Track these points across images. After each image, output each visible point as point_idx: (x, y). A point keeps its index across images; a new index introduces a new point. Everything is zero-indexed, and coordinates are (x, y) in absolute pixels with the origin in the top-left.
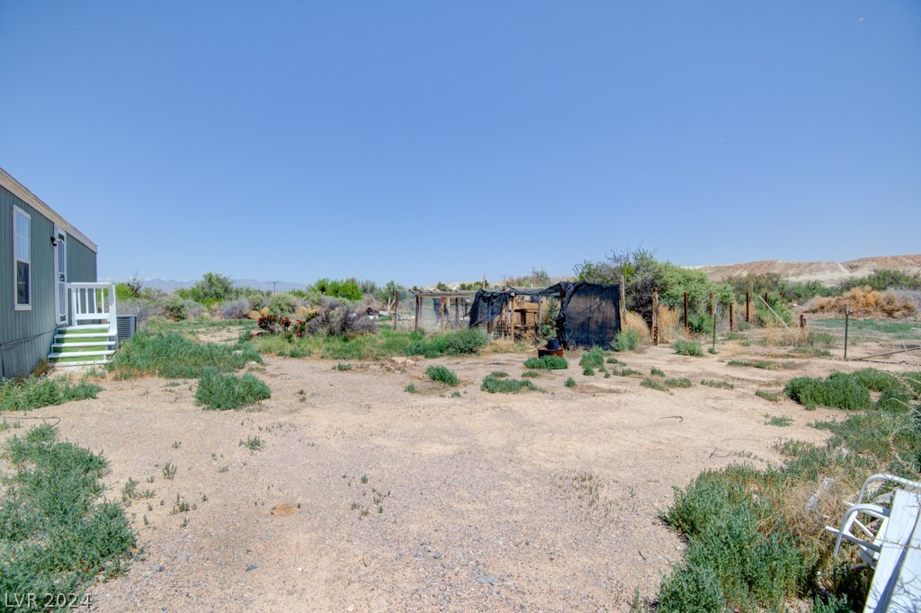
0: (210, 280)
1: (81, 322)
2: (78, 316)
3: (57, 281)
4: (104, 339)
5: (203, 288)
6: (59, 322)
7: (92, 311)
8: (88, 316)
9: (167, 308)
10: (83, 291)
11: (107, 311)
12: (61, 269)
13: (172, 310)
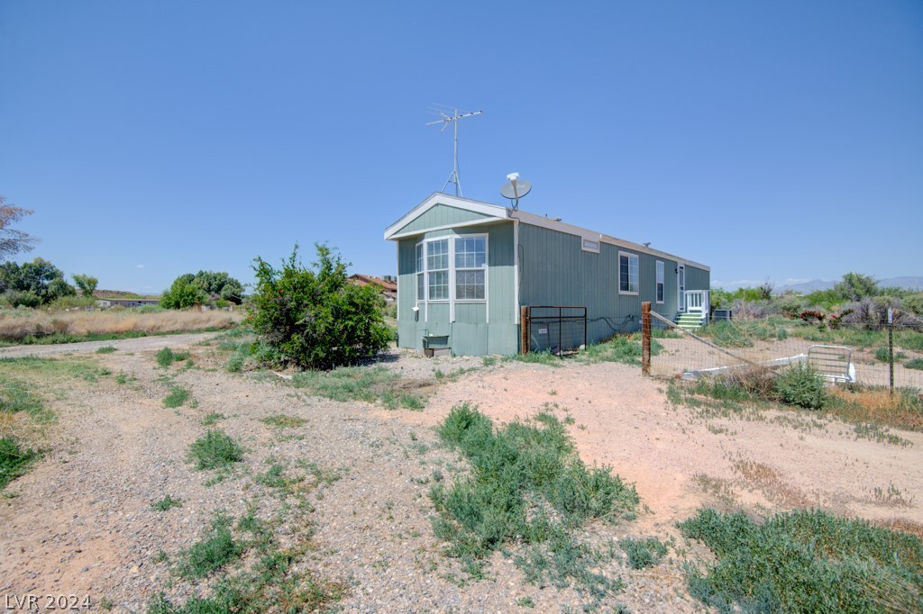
0: (850, 280)
1: (691, 311)
2: (690, 308)
3: (679, 290)
4: (698, 320)
5: (842, 289)
6: (679, 311)
7: (696, 305)
8: (694, 308)
9: (784, 308)
10: (692, 295)
11: (700, 305)
12: (681, 283)
13: (789, 310)
